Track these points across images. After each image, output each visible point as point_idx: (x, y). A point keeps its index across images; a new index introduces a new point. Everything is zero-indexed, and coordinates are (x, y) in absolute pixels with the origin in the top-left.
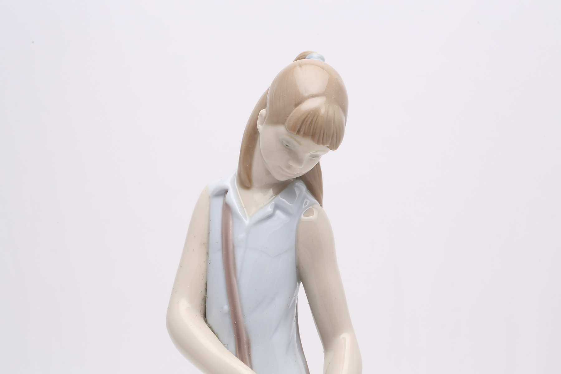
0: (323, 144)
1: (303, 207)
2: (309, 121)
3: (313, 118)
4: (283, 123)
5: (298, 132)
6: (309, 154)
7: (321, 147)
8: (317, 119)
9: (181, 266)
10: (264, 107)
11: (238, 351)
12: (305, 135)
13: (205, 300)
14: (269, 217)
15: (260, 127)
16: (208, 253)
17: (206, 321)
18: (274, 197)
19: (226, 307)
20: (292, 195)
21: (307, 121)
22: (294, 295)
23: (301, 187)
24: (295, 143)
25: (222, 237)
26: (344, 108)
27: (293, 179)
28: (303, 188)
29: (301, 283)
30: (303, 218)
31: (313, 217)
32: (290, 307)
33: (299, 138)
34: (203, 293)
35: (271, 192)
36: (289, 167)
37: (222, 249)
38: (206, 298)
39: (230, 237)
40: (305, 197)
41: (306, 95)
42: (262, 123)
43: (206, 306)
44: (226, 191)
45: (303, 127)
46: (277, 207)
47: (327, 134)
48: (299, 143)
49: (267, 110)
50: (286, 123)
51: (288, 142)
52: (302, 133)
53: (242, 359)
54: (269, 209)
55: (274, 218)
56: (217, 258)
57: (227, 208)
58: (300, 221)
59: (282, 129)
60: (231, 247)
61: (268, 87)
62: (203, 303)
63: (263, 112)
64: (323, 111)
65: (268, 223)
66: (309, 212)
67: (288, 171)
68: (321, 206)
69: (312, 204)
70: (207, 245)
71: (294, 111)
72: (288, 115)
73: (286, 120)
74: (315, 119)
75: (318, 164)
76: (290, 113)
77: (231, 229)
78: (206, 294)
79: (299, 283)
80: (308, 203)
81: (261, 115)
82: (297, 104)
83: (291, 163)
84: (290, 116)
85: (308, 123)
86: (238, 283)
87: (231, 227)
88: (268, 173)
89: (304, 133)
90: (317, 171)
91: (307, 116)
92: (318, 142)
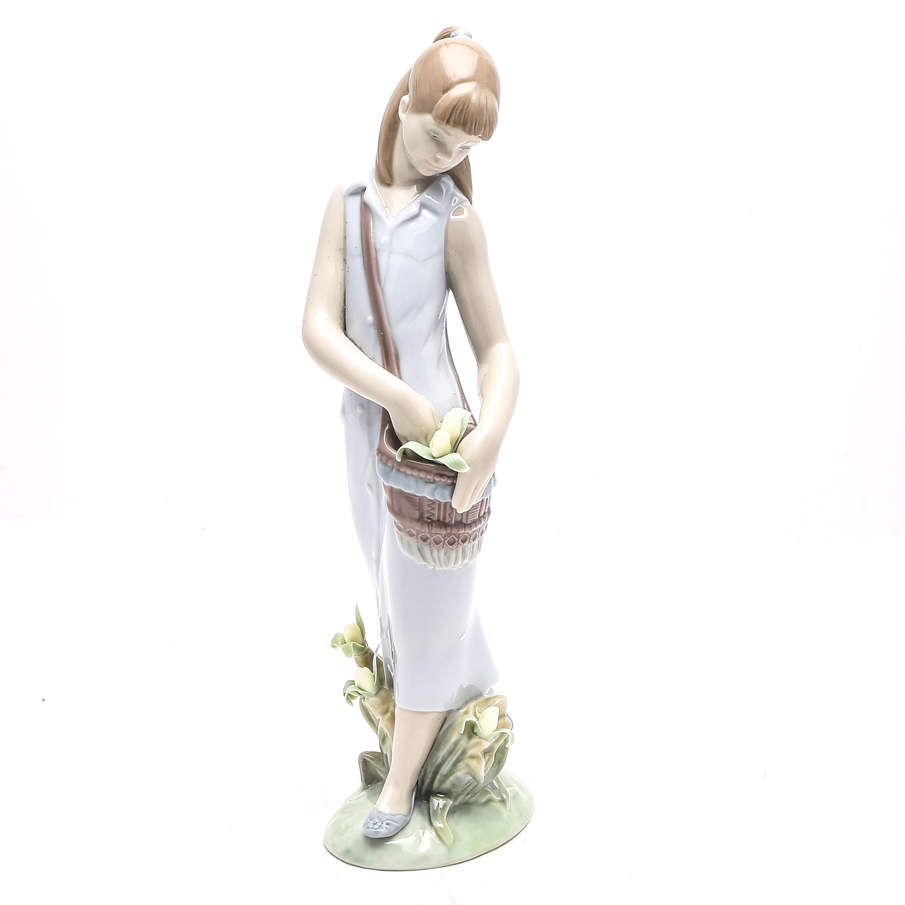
0: (475, 134)
1: (453, 205)
2: (460, 109)
3: (464, 105)
4: (430, 112)
5: (448, 122)
6: (459, 145)
7: (473, 137)
8: (468, 107)
9: (314, 275)
10: (406, 92)
11: (385, 362)
12: (456, 124)
13: (344, 311)
14: (415, 217)
15: (402, 115)
16: (345, 260)
17: (346, 335)
18: (418, 195)
19: (370, 318)
20: (438, 191)
21: (457, 109)
22: (444, 304)
23: (449, 182)
24: (443, 133)
25: (362, 241)
26: (496, 94)
27: (439, 174)
28: (451, 183)
29: (451, 291)
30: (452, 217)
31: (463, 217)
32: (440, 316)
33: (449, 128)
34: (342, 304)
35: (414, 189)
36: (437, 160)
37: (363, 254)
38: (345, 309)
39: (372, 241)
40: (454, 195)
41: (455, 79)
42: (405, 111)
43: (345, 318)
44: (364, 189)
45: (453, 116)
46: (423, 206)
47: (479, 124)
48: (449, 134)
49: (410, 96)
50: (434, 112)
51: (436, 133)
52: (452, 123)
53: (390, 370)
54: (414, 209)
55: (421, 218)
56: (357, 264)
57: (365, 208)
58: (449, 220)
59: (428, 119)
60: (373, 252)
61: (410, 68)
62: (342, 316)
63: (406, 98)
64: (474, 98)
65: (413, 224)
66: (459, 211)
67: (436, 165)
68: (471, 204)
69: (461, 202)
70: (344, 250)
71: (442, 98)
72: (436, 103)
73: (433, 108)
74: (466, 107)
75: (467, 156)
76: (438, 101)
77: (372, 231)
78: (345, 305)
79: (448, 291)
80: (457, 201)
81: (404, 102)
82: (445, 91)
83: (439, 156)
84: (438, 103)
85: (459, 111)
86: (382, 291)
87: (372, 229)
88: (411, 167)
89: (454, 123)
90: (465, 165)
91: (457, 104)
92: (470, 133)
